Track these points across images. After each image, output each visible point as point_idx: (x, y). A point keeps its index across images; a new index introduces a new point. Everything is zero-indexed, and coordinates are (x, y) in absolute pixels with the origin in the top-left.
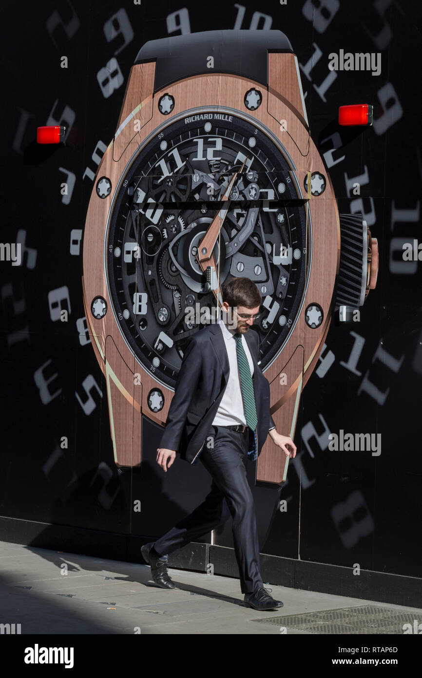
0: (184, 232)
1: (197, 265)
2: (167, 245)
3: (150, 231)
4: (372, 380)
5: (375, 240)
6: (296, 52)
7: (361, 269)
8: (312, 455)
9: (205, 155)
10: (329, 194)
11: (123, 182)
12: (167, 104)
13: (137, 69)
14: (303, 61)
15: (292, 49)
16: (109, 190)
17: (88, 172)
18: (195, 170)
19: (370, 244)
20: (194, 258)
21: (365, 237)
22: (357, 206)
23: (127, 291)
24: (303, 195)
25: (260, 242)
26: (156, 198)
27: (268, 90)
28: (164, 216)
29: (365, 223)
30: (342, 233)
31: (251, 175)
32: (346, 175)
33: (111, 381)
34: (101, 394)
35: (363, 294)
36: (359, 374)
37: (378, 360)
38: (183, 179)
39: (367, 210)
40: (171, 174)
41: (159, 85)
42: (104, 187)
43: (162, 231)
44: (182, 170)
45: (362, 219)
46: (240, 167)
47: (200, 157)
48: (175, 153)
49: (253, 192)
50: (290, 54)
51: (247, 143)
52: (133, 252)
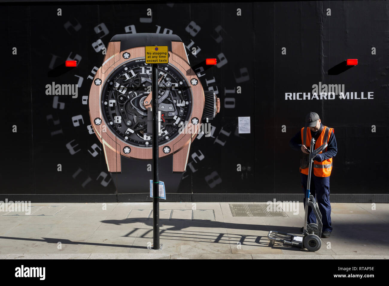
0: (137, 96)
1: (144, 107)
2: (130, 101)
3: (121, 96)
4: (219, 139)
5: (219, 98)
6: (183, 42)
7: (213, 107)
8: (196, 162)
9: (145, 72)
10: (200, 84)
11: (107, 80)
12: (126, 56)
13: (111, 44)
14: (186, 44)
15: (181, 40)
16: (101, 83)
17: (90, 77)
18: (141, 77)
19: (217, 100)
20: (142, 105)
21: (215, 98)
22: (211, 88)
23: (111, 116)
24: (190, 85)
25: (171, 99)
26: (125, 86)
27: (172, 53)
28: (128, 91)
29: (214, 94)
30: (205, 96)
31: (167, 79)
32: (206, 80)
33: (105, 145)
34: (101, 150)
35: (215, 114)
36: (214, 137)
37: (221, 133)
38: (137, 79)
39: (215, 90)
40: (130, 78)
41: (122, 49)
42: (98, 82)
43: (127, 96)
44: (135, 77)
45: (213, 92)
46: (161, 77)
47: (143, 73)
48: (132, 71)
49: (169, 84)
50: (181, 42)
51: (164, 69)
52: (113, 103)
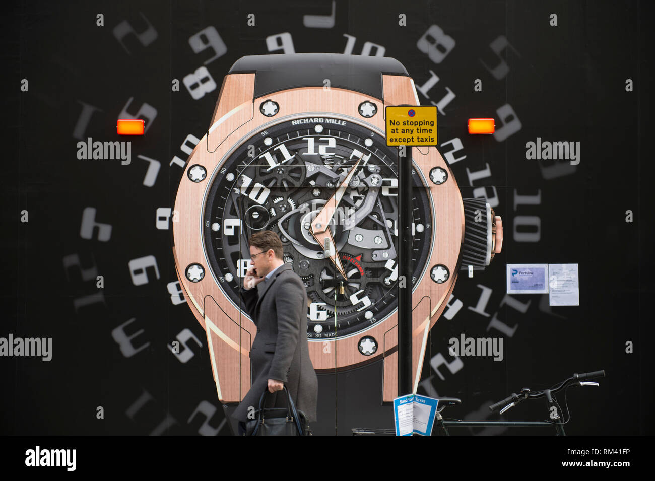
0: (294, 210)
1: (311, 237)
2: (276, 221)
3: (256, 209)
4: (500, 319)
5: (499, 217)
6: (411, 76)
7: (486, 238)
8: (442, 378)
9: (316, 149)
10: (452, 182)
11: (221, 169)
12: (269, 108)
13: (232, 80)
14: (419, 82)
15: (407, 73)
16: (205, 176)
17: (177, 160)
18: (306, 162)
19: (494, 221)
20: (307, 232)
21: (489, 215)
22: (480, 192)
23: (229, 259)
24: (428, 183)
25: (380, 218)
26: (266, 183)
27: (383, 103)
28: (271, 198)
29: (488, 205)
30: (465, 212)
31: (372, 168)
32: (468, 170)
33: (212, 333)
34: (200, 344)
35: (489, 257)
36: (487, 315)
37: (505, 305)
38: (297, 167)
39: (490, 195)
40: (279, 164)
41: (258, 93)
42: (197, 173)
43: (269, 210)
44: (291, 162)
45: (485, 202)
46: (356, 161)
47: (311, 151)
48: (283, 148)
49: (375, 181)
50: (406, 77)
51: (363, 143)
52: (235, 227)
